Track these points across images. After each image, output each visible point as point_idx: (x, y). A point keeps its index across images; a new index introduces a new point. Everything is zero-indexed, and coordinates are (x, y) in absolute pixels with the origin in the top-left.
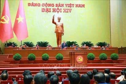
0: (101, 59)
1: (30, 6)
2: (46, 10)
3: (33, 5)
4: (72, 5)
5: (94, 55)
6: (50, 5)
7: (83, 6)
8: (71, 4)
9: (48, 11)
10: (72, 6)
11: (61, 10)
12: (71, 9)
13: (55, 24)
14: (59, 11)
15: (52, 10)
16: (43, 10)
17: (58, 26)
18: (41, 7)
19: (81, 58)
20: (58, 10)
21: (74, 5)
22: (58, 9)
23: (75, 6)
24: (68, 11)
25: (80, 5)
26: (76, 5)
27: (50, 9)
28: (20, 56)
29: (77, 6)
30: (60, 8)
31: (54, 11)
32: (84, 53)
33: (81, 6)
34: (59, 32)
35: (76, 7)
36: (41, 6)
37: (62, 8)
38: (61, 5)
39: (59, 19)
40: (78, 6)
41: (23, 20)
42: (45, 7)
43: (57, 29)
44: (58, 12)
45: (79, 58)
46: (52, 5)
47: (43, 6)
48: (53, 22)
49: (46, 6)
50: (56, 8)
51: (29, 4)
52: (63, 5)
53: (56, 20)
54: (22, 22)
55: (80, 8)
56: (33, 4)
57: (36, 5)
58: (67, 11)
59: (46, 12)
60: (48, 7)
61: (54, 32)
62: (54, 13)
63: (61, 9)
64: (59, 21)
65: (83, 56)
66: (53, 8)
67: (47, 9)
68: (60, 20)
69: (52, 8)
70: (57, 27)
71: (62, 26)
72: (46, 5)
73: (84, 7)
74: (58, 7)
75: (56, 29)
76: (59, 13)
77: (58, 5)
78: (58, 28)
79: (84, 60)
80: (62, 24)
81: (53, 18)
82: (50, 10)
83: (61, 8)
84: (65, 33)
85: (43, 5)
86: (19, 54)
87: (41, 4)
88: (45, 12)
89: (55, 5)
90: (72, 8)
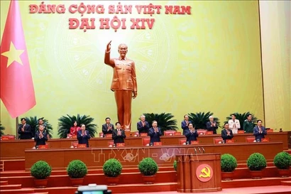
0: (253, 168)
1: (36, 14)
2: (81, 23)
3: (43, 9)
4: (156, 7)
5: (234, 158)
6: (91, 9)
7: (187, 10)
8: (151, 6)
9: (86, 25)
10: (156, 10)
11: (124, 24)
12: (153, 21)
13: (113, 65)
14: (119, 24)
15: (97, 24)
16: (72, 24)
17: (120, 71)
18: (68, 15)
19: (207, 170)
20: (116, 24)
21: (160, 7)
22: (116, 20)
23: (163, 10)
24: (143, 24)
25: (177, 8)
26: (166, 7)
27: (93, 20)
28: (48, 166)
29: (168, 10)
30: (120, 16)
31: (105, 25)
32: (214, 157)
33: (181, 10)
34: (125, 88)
35: (167, 13)
36: (67, 11)
37: (128, 17)
38: (124, 9)
39: (123, 52)
40: (173, 9)
41: (21, 57)
42: (77, 16)
43: (118, 81)
44: (116, 29)
45: (204, 170)
46: (99, 9)
47: (72, 12)
48: (108, 61)
49: (80, 12)
50: (111, 17)
51: (33, 9)
52: (129, 9)
53: (115, 55)
54: (19, 61)
55: (177, 16)
56: (42, 6)
57: (51, 9)
58: (140, 24)
59: (81, 28)
60: (86, 16)
61: (110, 87)
62: (105, 30)
63: (124, 20)
64: (123, 58)
65: (212, 163)
66: (101, 16)
67: (85, 21)
68: (125, 53)
69: (97, 16)
70: (116, 75)
71: (132, 71)
72: (82, 9)
73: (189, 14)
74: (115, 15)
75: (114, 81)
76: (120, 30)
77: (116, 8)
78: (121, 79)
79: (214, 174)
80: (133, 66)
81: (108, 49)
82: (93, 24)
83: (124, 16)
84: (139, 90)
85: (73, 9)
86: (45, 163)
87: (67, 7)
88: (78, 29)
89: (107, 10)
90: (155, 16)
